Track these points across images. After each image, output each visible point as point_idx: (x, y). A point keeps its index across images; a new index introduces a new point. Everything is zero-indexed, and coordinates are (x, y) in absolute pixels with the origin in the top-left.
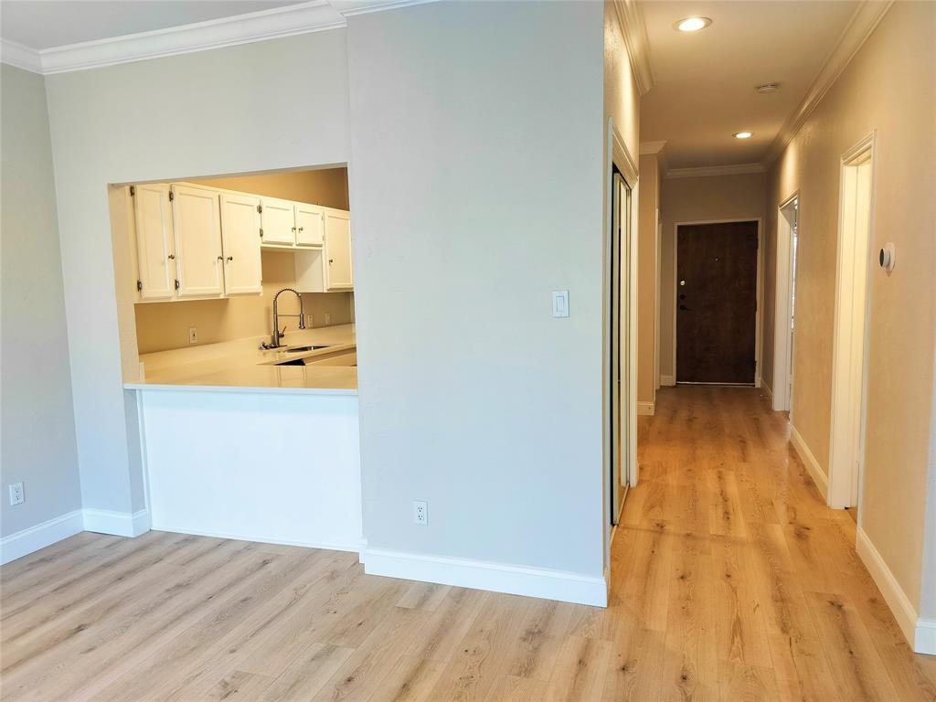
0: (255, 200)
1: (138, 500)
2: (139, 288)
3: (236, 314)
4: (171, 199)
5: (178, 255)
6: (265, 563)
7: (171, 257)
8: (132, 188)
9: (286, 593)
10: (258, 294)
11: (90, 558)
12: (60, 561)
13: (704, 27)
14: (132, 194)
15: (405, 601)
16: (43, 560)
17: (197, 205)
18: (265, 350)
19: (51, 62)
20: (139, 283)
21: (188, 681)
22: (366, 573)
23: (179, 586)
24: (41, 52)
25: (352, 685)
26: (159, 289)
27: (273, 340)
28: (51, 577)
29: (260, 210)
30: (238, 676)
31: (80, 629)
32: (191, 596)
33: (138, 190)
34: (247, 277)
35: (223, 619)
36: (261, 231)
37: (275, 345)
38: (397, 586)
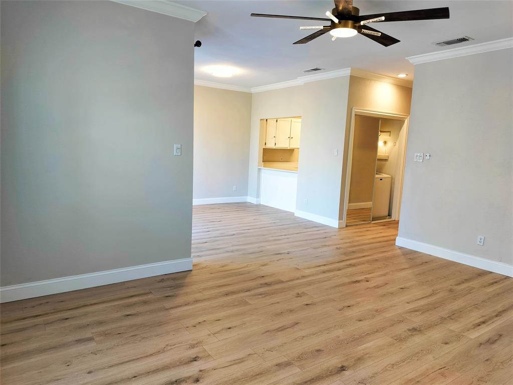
1: (258, 196)
2: (265, 145)
3: (296, 154)
4: (277, 122)
7: (275, 137)
8: (267, 120)
13: (406, 76)
17: (284, 123)
24: (252, 89)
26: (270, 145)
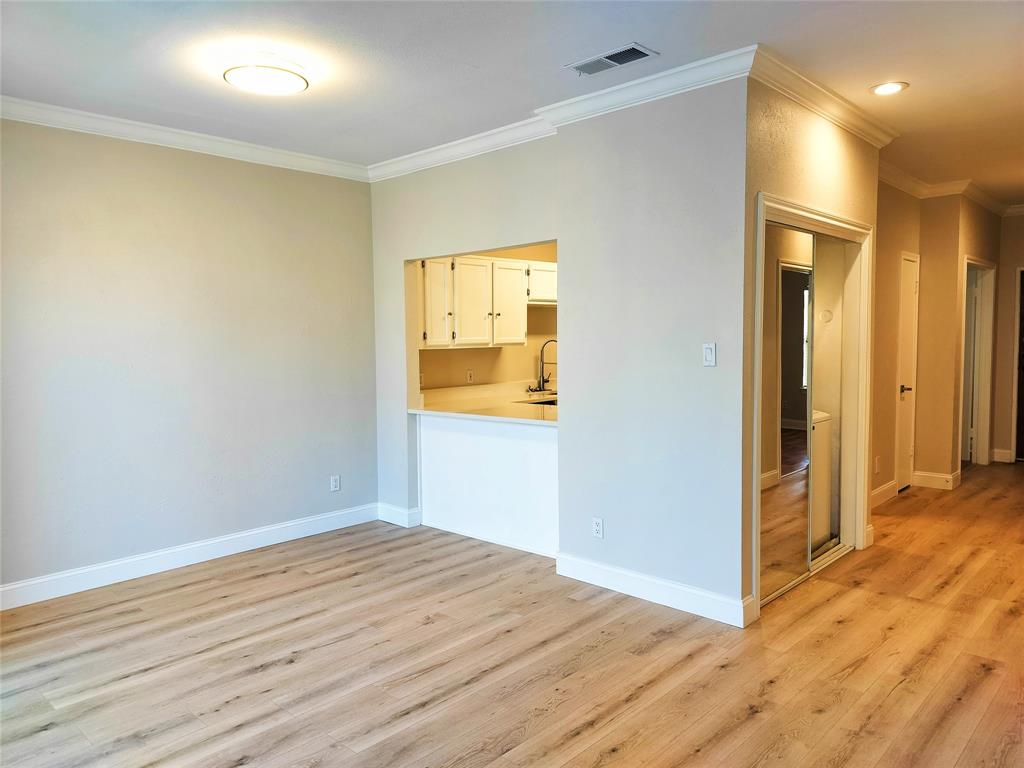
0: (523, 264)
2: (425, 338)
3: (508, 362)
4: (453, 268)
5: (456, 311)
6: (488, 556)
7: (450, 314)
8: (423, 262)
9: (494, 576)
10: (522, 344)
11: (376, 536)
12: (357, 535)
13: (903, 89)
14: (423, 266)
15: (577, 596)
16: (348, 534)
17: (474, 273)
18: (531, 393)
19: (375, 173)
20: (425, 334)
21: (407, 612)
22: (558, 573)
23: (424, 561)
24: (369, 167)
25: (509, 634)
26: (440, 339)
27: (539, 383)
28: (349, 544)
29: (528, 273)
30: (438, 616)
31: (356, 574)
32: (430, 568)
33: (427, 263)
34: (513, 329)
35: (443, 584)
36: (528, 290)
37: (541, 388)
38: (576, 585)
